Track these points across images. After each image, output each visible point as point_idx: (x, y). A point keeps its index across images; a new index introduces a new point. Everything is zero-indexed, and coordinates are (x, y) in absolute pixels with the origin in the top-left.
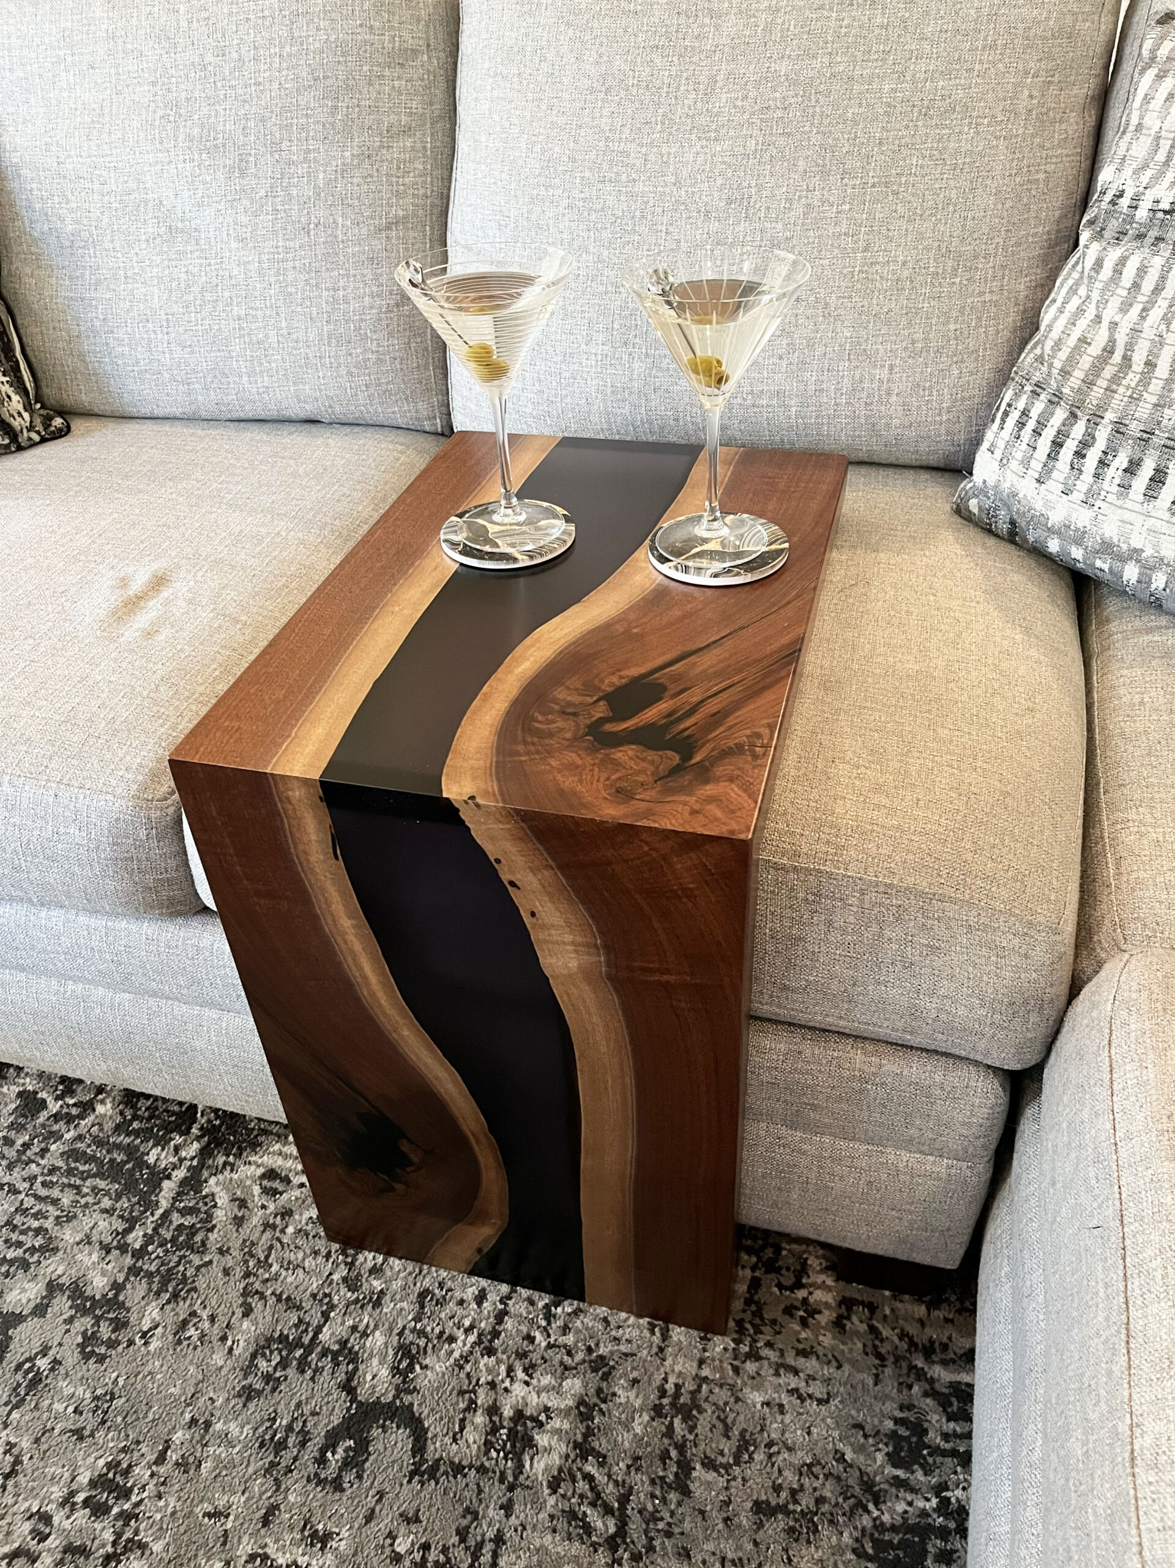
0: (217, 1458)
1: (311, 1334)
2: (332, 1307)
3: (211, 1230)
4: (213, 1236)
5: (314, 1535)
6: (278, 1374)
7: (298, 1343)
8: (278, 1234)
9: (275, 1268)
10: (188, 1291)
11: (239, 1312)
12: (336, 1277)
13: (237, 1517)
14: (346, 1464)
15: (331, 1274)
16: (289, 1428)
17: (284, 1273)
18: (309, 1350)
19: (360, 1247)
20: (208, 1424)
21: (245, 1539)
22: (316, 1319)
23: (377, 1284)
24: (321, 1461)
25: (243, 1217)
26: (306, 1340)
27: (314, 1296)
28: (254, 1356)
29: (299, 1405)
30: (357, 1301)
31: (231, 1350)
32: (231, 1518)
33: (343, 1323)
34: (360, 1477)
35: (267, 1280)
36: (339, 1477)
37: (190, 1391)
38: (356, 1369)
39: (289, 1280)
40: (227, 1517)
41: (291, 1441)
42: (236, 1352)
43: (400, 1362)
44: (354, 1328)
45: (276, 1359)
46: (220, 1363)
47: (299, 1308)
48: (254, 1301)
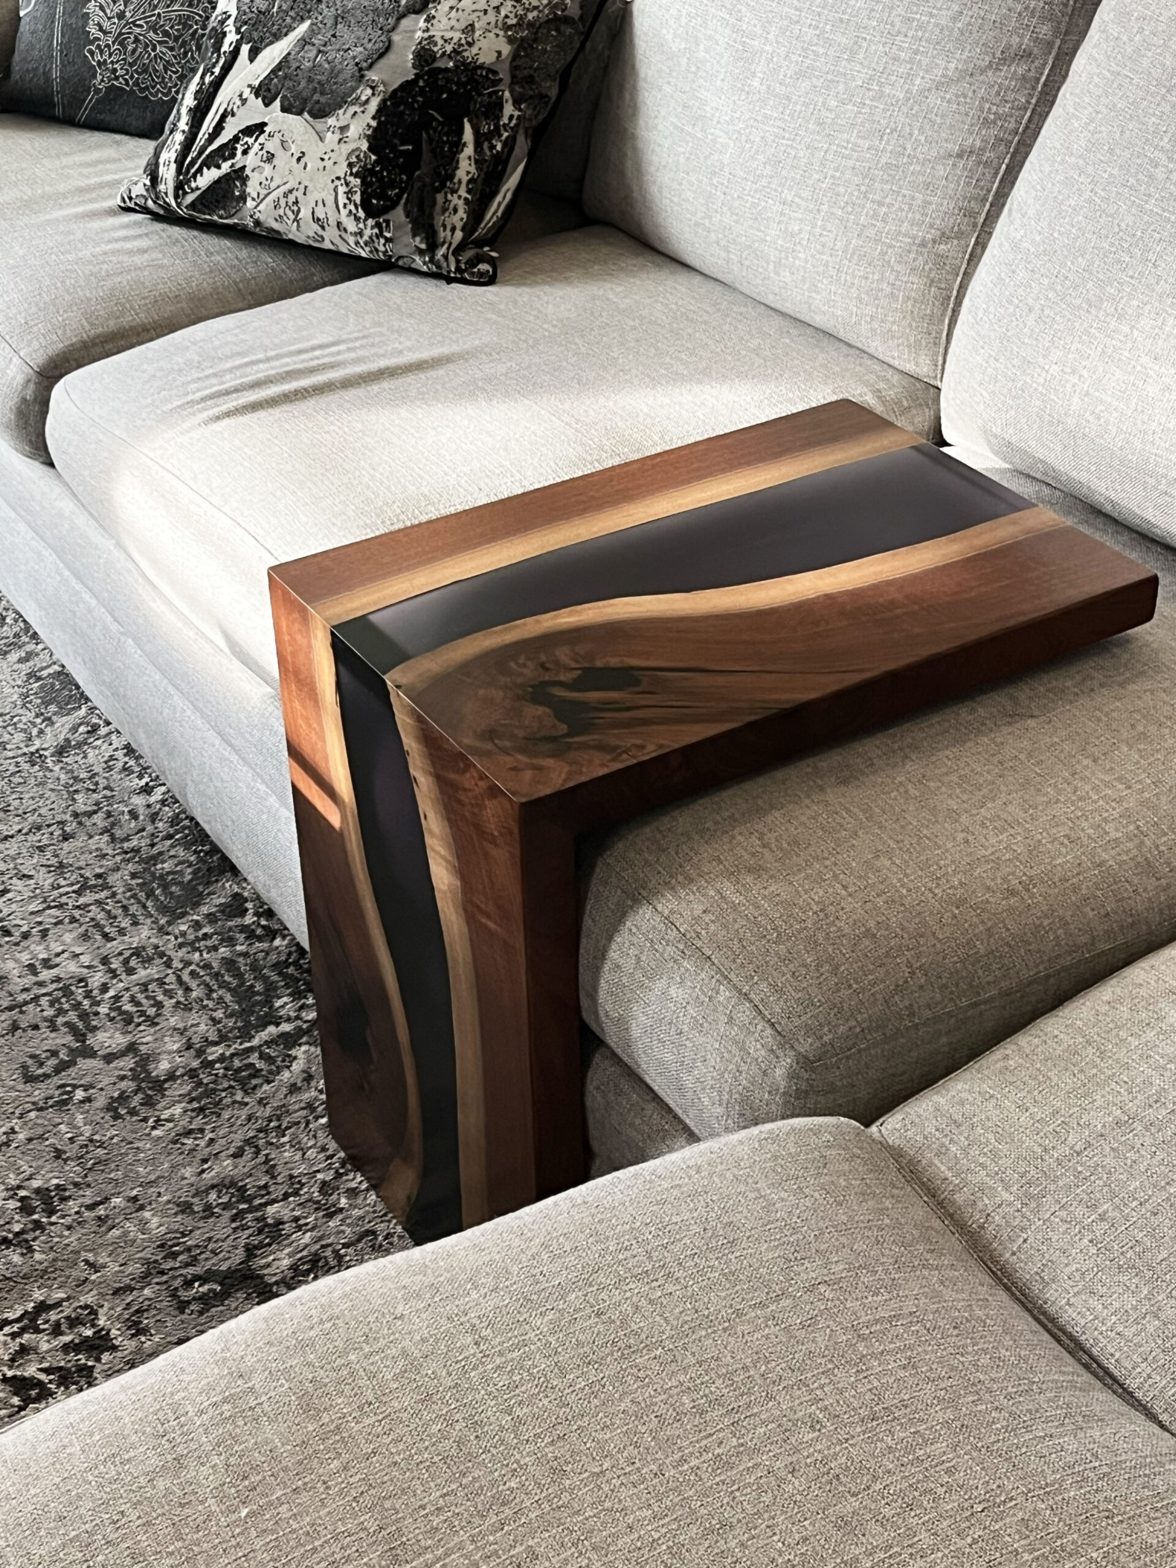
0: (126, 1234)
1: (263, 1201)
2: (296, 1193)
3: (269, 1082)
4: (266, 1087)
5: (137, 1323)
6: (216, 1210)
7: (249, 1200)
8: (311, 1118)
9: (285, 1139)
10: (212, 1113)
11: (232, 1151)
12: (319, 1176)
13: (102, 1276)
14: (202, 1297)
15: (318, 1171)
16: (189, 1249)
17: (287, 1147)
18: (250, 1210)
19: (357, 1168)
20: (142, 1208)
21: (95, 1292)
22: (278, 1192)
23: (343, 1202)
24: (188, 1284)
25: (300, 1088)
26: (257, 1202)
27: (291, 1177)
28: (213, 1187)
29: (210, 1239)
30: (318, 1202)
31: (203, 1171)
32: (99, 1274)
33: (293, 1210)
34: (201, 1313)
35: (272, 1144)
36: (189, 1303)
37: (152, 1177)
38: (270, 1245)
39: (286, 1154)
40: (96, 1272)
41: (180, 1258)
42: (204, 1176)
43: (303, 1264)
44: (296, 1219)
45: (225, 1199)
46: (187, 1175)
47: (273, 1177)
48: (249, 1152)
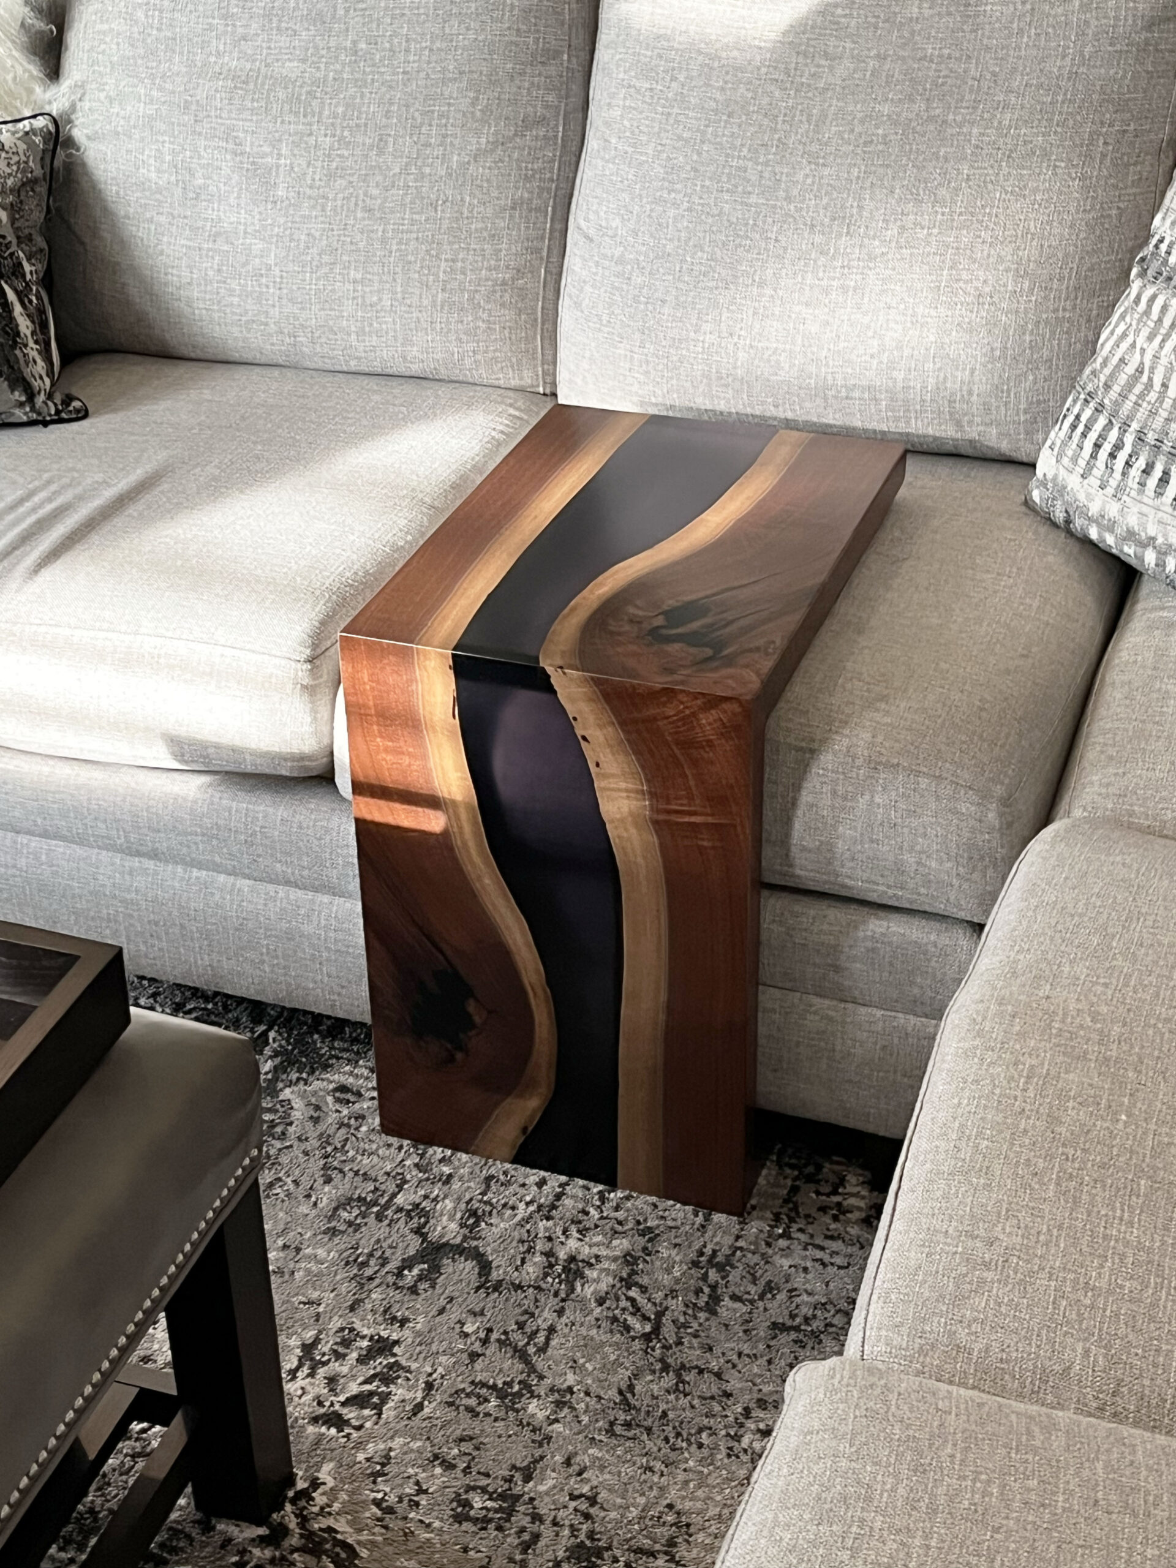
0: (308, 1271)
1: (386, 1198)
2: (405, 1182)
3: (291, 1124)
4: (291, 1129)
5: (394, 1319)
6: (358, 1221)
7: (375, 1203)
8: (352, 1131)
9: (351, 1153)
10: (273, 1164)
11: (321, 1181)
12: (408, 1163)
13: (328, 1305)
14: (420, 1278)
15: (403, 1160)
16: (371, 1255)
17: (359, 1158)
18: (386, 1206)
19: (431, 1143)
20: (298, 1250)
21: (336, 1318)
22: (391, 1187)
23: (446, 1170)
24: (399, 1274)
25: (319, 1117)
26: (383, 1201)
27: (388, 1174)
28: (336, 1209)
29: (378, 1241)
30: (428, 1179)
31: (315, 1204)
32: (323, 1305)
33: (416, 1192)
34: (433, 1287)
35: (345, 1161)
36: (415, 1286)
37: (282, 1227)
38: (427, 1222)
39: (364, 1162)
40: (319, 1304)
41: (372, 1262)
42: (320, 1206)
43: (468, 1218)
44: (426, 1197)
45: (356, 1212)
46: (306, 1212)
47: (375, 1180)
48: (334, 1174)
